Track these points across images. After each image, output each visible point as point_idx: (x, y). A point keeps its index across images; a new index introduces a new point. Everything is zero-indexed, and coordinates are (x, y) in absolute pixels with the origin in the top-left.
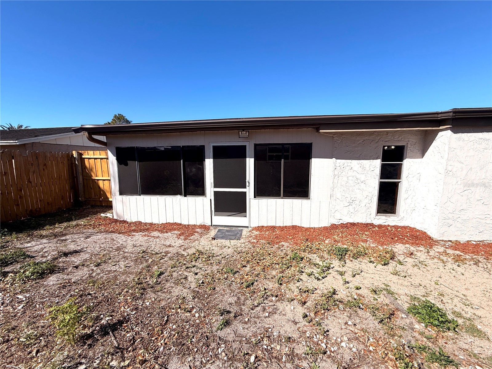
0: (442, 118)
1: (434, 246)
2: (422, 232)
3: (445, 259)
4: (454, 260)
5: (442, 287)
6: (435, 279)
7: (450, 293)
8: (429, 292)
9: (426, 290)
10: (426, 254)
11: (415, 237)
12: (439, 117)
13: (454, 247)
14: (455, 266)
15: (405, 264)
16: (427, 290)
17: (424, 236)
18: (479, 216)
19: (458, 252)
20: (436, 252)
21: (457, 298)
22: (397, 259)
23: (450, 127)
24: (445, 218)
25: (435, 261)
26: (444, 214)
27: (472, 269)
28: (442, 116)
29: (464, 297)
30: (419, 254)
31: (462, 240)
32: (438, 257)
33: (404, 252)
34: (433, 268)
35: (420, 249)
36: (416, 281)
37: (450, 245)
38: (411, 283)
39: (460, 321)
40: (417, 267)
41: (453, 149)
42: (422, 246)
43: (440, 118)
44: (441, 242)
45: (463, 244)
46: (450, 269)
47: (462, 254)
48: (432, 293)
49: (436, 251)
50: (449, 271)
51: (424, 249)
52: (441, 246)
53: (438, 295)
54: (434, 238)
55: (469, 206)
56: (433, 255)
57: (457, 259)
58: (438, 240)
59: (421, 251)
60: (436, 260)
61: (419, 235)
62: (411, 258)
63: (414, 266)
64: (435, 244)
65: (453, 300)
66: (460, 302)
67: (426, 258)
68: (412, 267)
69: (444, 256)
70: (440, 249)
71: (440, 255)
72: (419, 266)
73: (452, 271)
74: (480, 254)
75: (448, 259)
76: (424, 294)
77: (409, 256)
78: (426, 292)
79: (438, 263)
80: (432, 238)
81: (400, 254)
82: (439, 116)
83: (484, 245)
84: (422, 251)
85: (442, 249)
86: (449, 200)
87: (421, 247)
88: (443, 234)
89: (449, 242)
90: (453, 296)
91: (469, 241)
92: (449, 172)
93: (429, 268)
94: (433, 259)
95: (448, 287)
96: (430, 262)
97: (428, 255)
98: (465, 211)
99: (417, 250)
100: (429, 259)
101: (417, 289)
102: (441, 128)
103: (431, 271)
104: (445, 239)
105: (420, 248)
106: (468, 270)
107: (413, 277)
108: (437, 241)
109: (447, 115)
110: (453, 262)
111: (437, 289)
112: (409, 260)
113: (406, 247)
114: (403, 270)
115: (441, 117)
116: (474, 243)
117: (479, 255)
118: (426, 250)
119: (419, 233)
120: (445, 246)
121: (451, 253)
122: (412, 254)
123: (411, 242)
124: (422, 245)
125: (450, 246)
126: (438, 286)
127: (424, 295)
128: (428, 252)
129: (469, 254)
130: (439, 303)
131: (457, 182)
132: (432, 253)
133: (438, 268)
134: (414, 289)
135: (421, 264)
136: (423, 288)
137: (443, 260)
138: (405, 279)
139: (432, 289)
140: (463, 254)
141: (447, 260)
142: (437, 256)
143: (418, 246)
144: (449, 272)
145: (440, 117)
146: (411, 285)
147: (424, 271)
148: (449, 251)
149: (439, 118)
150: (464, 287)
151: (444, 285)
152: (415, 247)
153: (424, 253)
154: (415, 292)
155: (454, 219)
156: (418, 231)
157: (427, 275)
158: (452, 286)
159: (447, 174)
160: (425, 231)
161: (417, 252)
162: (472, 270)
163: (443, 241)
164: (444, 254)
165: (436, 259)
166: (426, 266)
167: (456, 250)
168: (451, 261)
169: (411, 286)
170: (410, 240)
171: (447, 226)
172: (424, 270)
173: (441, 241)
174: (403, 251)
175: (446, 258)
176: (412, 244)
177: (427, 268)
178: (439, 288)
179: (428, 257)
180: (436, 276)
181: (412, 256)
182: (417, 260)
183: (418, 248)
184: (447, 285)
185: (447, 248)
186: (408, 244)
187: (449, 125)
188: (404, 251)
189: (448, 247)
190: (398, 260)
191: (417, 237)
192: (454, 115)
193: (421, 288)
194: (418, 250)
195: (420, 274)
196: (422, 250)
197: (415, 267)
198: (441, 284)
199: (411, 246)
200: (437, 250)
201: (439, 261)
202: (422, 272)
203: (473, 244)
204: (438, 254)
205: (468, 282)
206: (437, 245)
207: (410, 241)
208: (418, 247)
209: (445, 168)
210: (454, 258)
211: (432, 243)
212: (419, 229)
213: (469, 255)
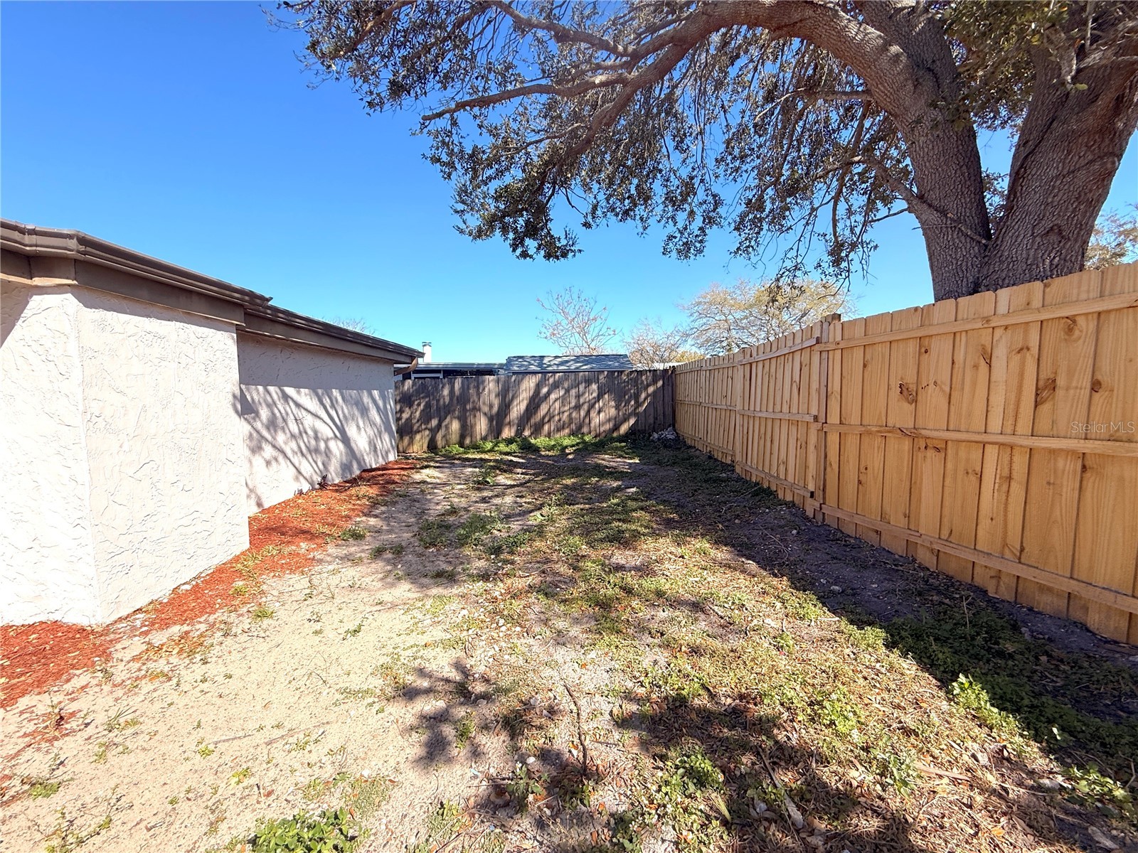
0: (38, 248)
1: (112, 649)
2: (44, 626)
3: (161, 665)
4: (185, 655)
5: (223, 749)
6: (190, 744)
7: (252, 750)
8: (213, 801)
9: (199, 801)
10: (107, 688)
11: (33, 654)
12: (27, 242)
13: (158, 621)
14: (199, 670)
15: (66, 777)
16: (205, 798)
17: (60, 634)
18: (181, 522)
19: (176, 630)
20: (129, 662)
21: (275, 745)
22: (17, 782)
23: (69, 285)
24: (113, 554)
25: (145, 690)
26: (108, 543)
27: (232, 650)
28: (39, 243)
29: (281, 730)
30: (82, 704)
31: (161, 594)
32: (143, 672)
33: (25, 735)
34: (157, 715)
35: (77, 683)
36: (150, 801)
37: (146, 621)
38: (142, 825)
39: (335, 802)
40: (114, 753)
41: (90, 354)
42: (78, 672)
43: (34, 248)
44: (119, 626)
45: (170, 603)
46: (195, 684)
47: (186, 628)
48: (220, 792)
49: (128, 659)
50: (198, 689)
51: (90, 675)
52: (130, 637)
53: (239, 782)
54: (95, 627)
55: (159, 504)
56: (128, 676)
57: (191, 647)
58: (108, 626)
59: (83, 688)
60: (146, 686)
61: (40, 641)
62: (67, 735)
63: (101, 756)
64: (111, 641)
65: (274, 761)
66: (289, 752)
67: (116, 700)
68: (100, 766)
69: (155, 658)
70: (132, 647)
71: (144, 664)
72: (116, 740)
73: (205, 686)
74: (218, 606)
75: (171, 660)
76: (207, 822)
77: (57, 733)
78: (207, 807)
79: (155, 690)
80: (89, 628)
81: (18, 754)
82: (27, 239)
83: (205, 582)
84: (86, 686)
85: (137, 646)
86: (112, 498)
87: (78, 676)
88: (117, 600)
89: (137, 616)
90: (265, 751)
91: (176, 588)
92: (94, 419)
93: (148, 726)
94: (136, 686)
95: (235, 738)
96: (135, 701)
97: (115, 686)
98: (154, 518)
99: (68, 694)
100: (125, 697)
101: (177, 825)
102: (37, 281)
103: (162, 728)
104: (124, 613)
105: (73, 681)
106: (227, 658)
107: (133, 796)
108: (107, 630)
109: (61, 245)
110: (187, 661)
111: (220, 769)
112: (69, 747)
113: (22, 713)
114: (79, 804)
115: (36, 246)
116: (188, 587)
117: (216, 610)
118: (99, 674)
119: (34, 636)
120: (138, 633)
121: (165, 640)
122: (62, 718)
123: (30, 681)
124: (73, 667)
125: (147, 623)
126: (214, 757)
127: (212, 824)
128: (108, 676)
129: (199, 619)
130: (262, 805)
131: (121, 447)
132: (120, 673)
133: (170, 705)
134: (170, 835)
135: (116, 732)
136: (190, 803)
137: (163, 674)
138: (113, 832)
139: (209, 778)
140: (188, 625)
141: (171, 666)
142: (140, 670)
143: (64, 677)
144: (199, 694)
145: (30, 244)
146: (152, 832)
147: (145, 745)
148: (158, 638)
149: (28, 248)
150: (259, 707)
151: (224, 741)
152: (56, 689)
153: (97, 689)
154: (182, 841)
155: (134, 548)
156: (31, 628)
157: (163, 748)
158: (238, 724)
159: (91, 424)
160: (53, 617)
161: (73, 700)
162: (234, 652)
163: (120, 619)
164: (151, 654)
165: (144, 682)
166: (136, 727)
167: (167, 626)
168: (181, 662)
169: (154, 836)
170: (22, 674)
171: (122, 574)
172: (141, 741)
173: (116, 622)
174: (21, 733)
175: (163, 662)
176: (40, 683)
177: (143, 727)
178: (221, 761)
179: (120, 692)
180: (184, 732)
181: (68, 726)
182: (92, 725)
183: (68, 687)
184: (227, 733)
185: (146, 633)
186: (23, 695)
187: (67, 278)
188: (24, 730)
189: (146, 628)
190: (23, 783)
191: (39, 652)
192: (82, 248)
193: (183, 807)
194: (73, 692)
195: (145, 766)
196: (84, 683)
197: (109, 755)
198: (216, 743)
199: (39, 693)
200: (128, 655)
201: (156, 683)
202: (142, 755)
203: (187, 591)
204: (136, 665)
205: (253, 686)
206: (118, 640)
207: (23, 678)
208: (68, 681)
209: (81, 408)
210: (181, 650)
211: (98, 643)
212: (26, 623)
213: (200, 622)
